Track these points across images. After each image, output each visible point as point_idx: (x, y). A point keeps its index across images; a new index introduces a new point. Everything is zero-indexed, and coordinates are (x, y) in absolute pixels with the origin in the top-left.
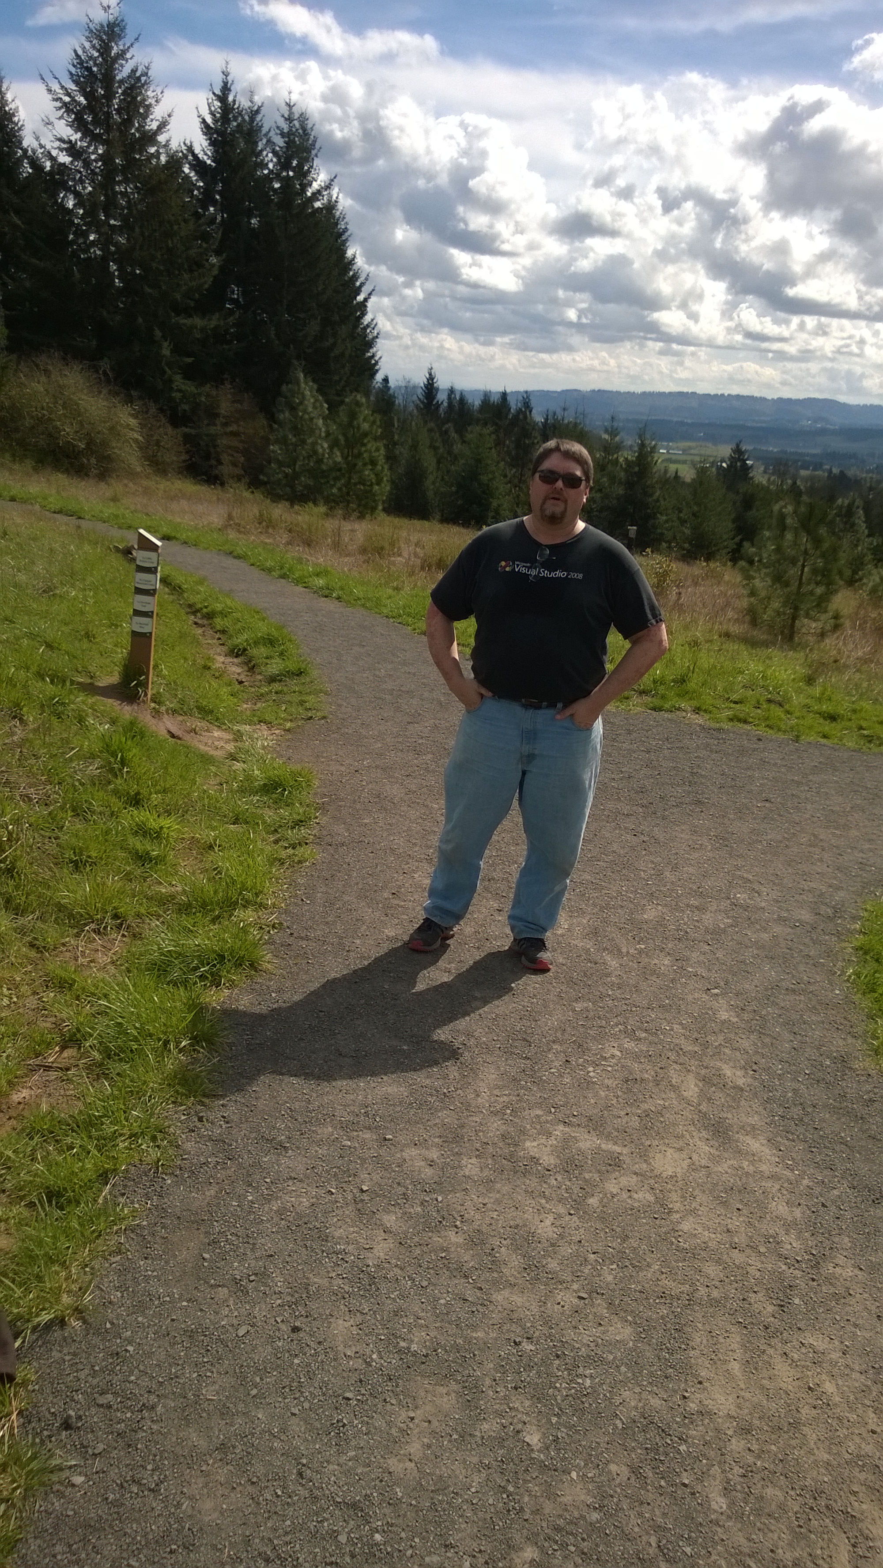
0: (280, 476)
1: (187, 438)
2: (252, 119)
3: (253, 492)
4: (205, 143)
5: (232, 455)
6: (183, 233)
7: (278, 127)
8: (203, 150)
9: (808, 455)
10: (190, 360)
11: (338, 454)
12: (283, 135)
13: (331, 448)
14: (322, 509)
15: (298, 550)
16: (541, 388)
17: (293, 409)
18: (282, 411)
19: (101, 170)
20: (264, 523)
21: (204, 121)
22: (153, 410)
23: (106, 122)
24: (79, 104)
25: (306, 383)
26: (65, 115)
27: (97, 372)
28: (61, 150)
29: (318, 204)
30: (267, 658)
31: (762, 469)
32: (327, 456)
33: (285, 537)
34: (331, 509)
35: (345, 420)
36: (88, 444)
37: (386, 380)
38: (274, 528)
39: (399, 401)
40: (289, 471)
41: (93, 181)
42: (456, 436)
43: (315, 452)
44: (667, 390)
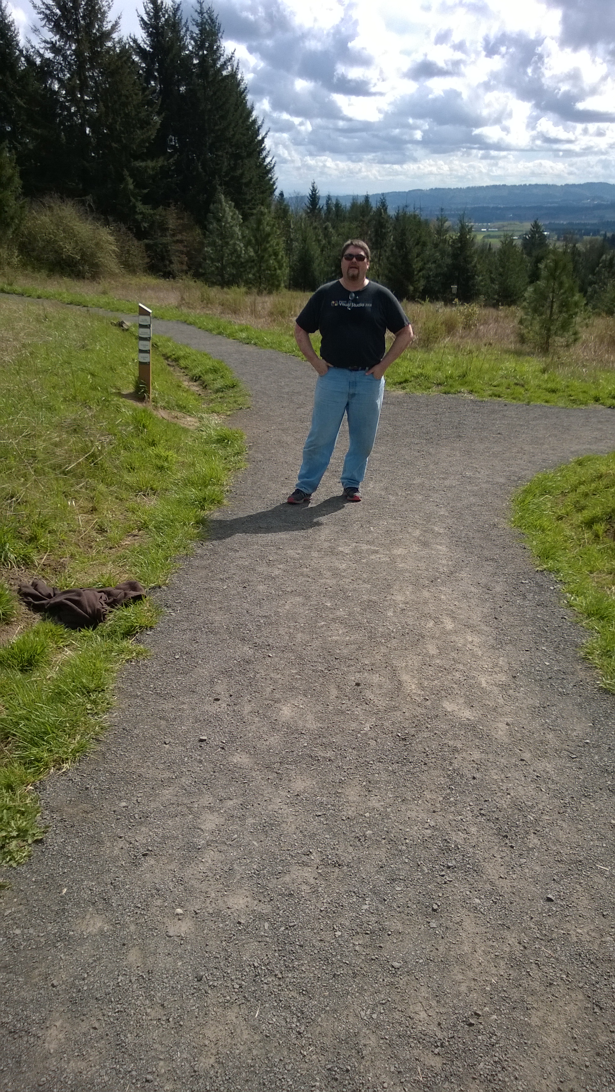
0: (213, 269)
1: (148, 247)
2: (175, 14)
3: (195, 282)
4: (145, 35)
5: (179, 257)
6: (135, 103)
7: (193, 20)
8: (144, 41)
9: (589, 224)
10: (146, 191)
11: (251, 250)
12: (197, 25)
13: (246, 246)
14: (243, 289)
15: (229, 317)
16: (395, 191)
17: (219, 220)
18: (212, 223)
19: (76, 62)
20: (205, 301)
21: (142, 19)
22: (124, 229)
23: (74, 25)
24: (56, 15)
25: (226, 202)
26: (47, 23)
27: (84, 205)
28: (46, 49)
29: (225, 73)
30: (213, 380)
31: (556, 237)
32: (243, 252)
33: (220, 309)
34: (249, 288)
35: (255, 226)
36: (82, 256)
37: (282, 194)
38: (211, 304)
39: (292, 208)
40: (219, 265)
41: (70, 69)
42: (333, 231)
43: (236, 250)
44: (485, 185)
